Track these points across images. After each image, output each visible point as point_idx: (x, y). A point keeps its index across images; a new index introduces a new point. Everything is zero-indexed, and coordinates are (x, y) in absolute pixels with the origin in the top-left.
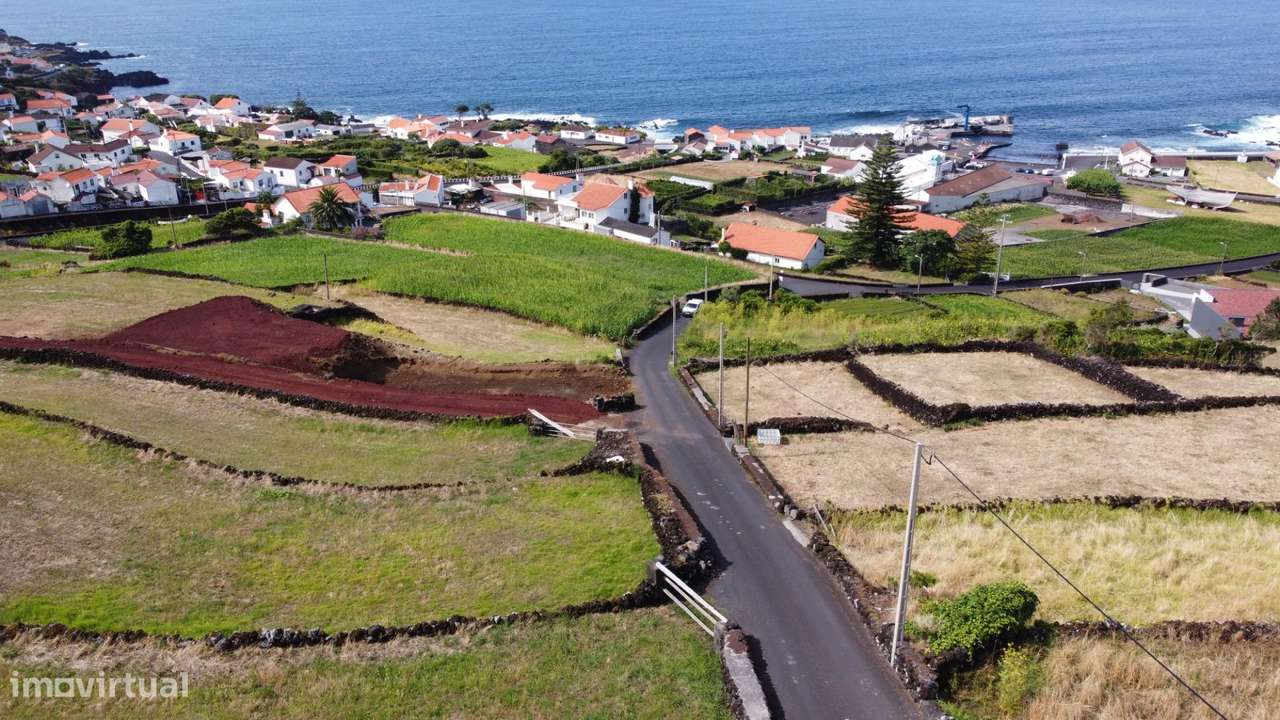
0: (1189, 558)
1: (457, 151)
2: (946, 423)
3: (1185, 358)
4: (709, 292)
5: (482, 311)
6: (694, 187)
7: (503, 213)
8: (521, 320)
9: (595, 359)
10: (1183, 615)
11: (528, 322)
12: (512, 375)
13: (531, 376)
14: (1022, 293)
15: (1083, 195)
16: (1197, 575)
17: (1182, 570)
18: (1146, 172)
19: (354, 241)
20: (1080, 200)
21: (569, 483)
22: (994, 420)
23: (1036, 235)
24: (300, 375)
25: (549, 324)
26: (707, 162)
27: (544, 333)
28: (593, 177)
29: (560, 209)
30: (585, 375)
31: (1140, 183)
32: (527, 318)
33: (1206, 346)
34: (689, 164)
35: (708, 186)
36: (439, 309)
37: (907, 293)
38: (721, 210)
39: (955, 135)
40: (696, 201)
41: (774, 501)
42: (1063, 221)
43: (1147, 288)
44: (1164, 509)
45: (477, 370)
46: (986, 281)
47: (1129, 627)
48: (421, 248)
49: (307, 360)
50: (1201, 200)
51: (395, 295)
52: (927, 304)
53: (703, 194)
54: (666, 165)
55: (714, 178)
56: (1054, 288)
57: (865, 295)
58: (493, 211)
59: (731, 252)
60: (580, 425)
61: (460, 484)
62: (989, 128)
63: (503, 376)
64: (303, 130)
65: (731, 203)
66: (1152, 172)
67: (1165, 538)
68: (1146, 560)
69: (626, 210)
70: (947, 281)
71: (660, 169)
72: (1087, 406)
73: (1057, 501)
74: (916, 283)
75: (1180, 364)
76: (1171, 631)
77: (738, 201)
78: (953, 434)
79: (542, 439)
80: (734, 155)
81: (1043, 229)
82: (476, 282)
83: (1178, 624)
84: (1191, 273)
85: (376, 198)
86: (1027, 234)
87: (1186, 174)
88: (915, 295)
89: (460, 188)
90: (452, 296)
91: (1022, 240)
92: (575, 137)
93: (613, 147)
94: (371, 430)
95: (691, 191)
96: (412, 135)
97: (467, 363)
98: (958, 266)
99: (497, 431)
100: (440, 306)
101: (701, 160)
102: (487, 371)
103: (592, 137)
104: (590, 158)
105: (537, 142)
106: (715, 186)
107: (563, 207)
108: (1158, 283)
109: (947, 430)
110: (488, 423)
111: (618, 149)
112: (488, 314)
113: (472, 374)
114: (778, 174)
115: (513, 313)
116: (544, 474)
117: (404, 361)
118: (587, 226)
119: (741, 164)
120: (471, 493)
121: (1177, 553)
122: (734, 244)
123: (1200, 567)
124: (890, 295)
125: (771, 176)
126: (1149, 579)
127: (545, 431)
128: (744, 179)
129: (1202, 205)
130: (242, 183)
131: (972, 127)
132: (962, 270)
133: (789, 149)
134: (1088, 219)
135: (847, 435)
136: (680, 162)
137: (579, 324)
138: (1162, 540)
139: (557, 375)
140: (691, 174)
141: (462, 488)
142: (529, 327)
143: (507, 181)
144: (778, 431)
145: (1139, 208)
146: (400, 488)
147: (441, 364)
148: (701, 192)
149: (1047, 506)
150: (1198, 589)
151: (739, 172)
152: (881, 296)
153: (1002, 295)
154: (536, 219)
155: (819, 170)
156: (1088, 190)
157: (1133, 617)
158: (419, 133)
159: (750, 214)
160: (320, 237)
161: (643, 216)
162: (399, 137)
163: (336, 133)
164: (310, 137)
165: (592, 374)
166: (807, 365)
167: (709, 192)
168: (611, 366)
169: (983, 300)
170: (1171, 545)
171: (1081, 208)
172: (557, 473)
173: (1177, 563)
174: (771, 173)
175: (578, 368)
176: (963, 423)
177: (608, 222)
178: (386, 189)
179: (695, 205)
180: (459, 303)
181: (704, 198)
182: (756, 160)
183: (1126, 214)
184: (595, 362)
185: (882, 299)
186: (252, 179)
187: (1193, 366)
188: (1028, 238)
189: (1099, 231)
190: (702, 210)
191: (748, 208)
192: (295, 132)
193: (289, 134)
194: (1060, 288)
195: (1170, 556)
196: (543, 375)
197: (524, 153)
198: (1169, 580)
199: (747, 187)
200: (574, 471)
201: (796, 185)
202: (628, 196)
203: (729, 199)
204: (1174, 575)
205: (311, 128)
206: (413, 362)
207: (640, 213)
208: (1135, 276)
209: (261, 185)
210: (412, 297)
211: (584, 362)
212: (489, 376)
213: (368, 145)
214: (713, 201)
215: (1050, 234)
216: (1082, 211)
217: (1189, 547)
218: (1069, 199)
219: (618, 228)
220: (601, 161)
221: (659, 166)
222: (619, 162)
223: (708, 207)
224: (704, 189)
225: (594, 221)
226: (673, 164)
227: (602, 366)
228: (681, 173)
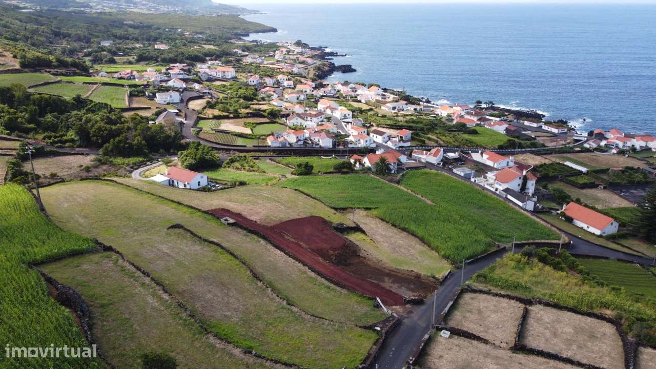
1: (463, 129)
5: (410, 236)
6: (575, 170)
7: (462, 174)
8: (424, 244)
9: (429, 275)
11: (425, 246)
12: (396, 273)
19: (387, 182)
22: (535, 354)
24: (320, 258)
25: (432, 249)
26: (597, 153)
27: (429, 252)
28: (524, 155)
29: (488, 178)
30: (423, 281)
32: (425, 244)
34: (583, 153)
35: (584, 170)
36: (395, 230)
38: (585, 186)
40: (572, 179)
41: (410, 360)
45: (385, 268)
48: (410, 192)
49: (328, 251)
51: (382, 219)
54: (569, 152)
55: (593, 165)
58: (458, 172)
59: (564, 218)
60: (394, 307)
63: (392, 273)
64: (401, 107)
65: (593, 183)
69: (519, 185)
71: (565, 155)
77: (597, 182)
78: (514, 354)
79: (376, 309)
80: (614, 151)
85: (410, 156)
89: (451, 155)
90: (402, 226)
92: (531, 125)
93: (547, 135)
94: (329, 288)
95: (573, 172)
96: (449, 115)
97: (383, 264)
99: (365, 301)
100: (396, 229)
101: (593, 152)
102: (388, 269)
103: (541, 126)
104: (528, 142)
105: (507, 128)
106: (588, 171)
110: (364, 297)
111: (553, 136)
112: (412, 237)
113: (383, 269)
114: (633, 168)
115: (422, 240)
116: (357, 326)
117: (362, 257)
118: (497, 190)
119: (617, 157)
122: (568, 213)
124: (634, 263)
125: (626, 170)
127: (378, 306)
128: (608, 170)
130: (359, 140)
133: (654, 150)
136: (578, 152)
137: (443, 253)
140: (581, 160)
141: (332, 322)
142: (425, 248)
143: (478, 152)
144: (450, 332)
146: (316, 317)
147: (374, 262)
148: (580, 173)
154: (475, 180)
158: (452, 115)
159: (602, 191)
160: (376, 177)
161: (528, 189)
162: (443, 115)
163: (415, 109)
164: (403, 110)
165: (426, 281)
167: (583, 174)
168: (434, 280)
172: (360, 327)
175: (422, 277)
176: (521, 352)
177: (507, 190)
178: (415, 153)
179: (571, 181)
180: (404, 230)
181: (578, 177)
182: (627, 156)
184: (430, 277)
185: (628, 264)
186: (363, 139)
190: (575, 185)
191: (602, 187)
192: (397, 107)
193: (394, 108)
196: (408, 276)
197: (499, 134)
200: (365, 328)
202: (522, 178)
203: (592, 180)
205: (405, 106)
206: (365, 258)
207: (527, 187)
209: (366, 142)
210: (387, 222)
211: (425, 275)
212: (388, 271)
213: (422, 122)
214: (581, 181)
219: (510, 195)
220: (534, 145)
221: (564, 153)
222: (545, 146)
223: (577, 183)
224: (582, 172)
225: (501, 187)
226: (573, 152)
227: (431, 279)
228: (576, 159)
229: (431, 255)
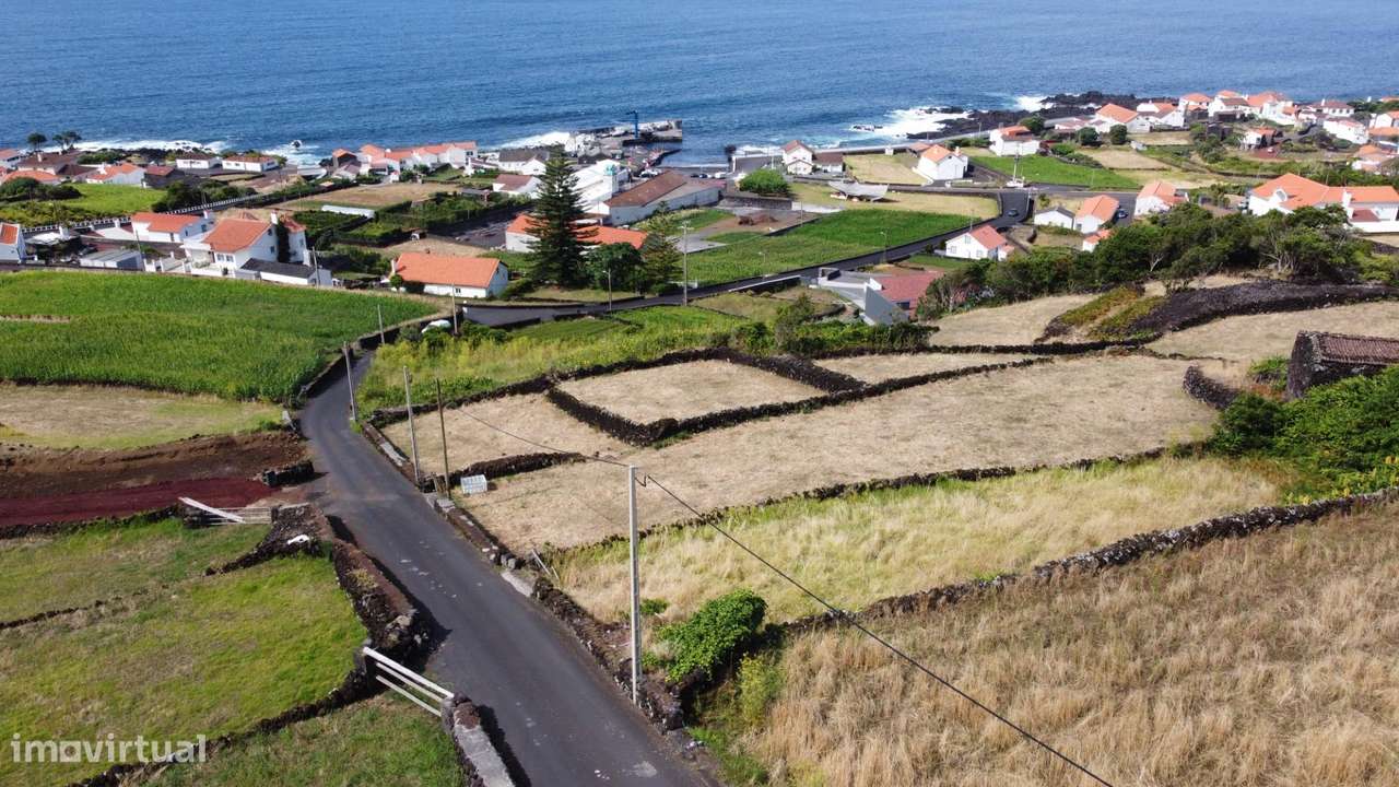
0: (893, 536)
1: (36, 192)
2: (655, 440)
3: (865, 345)
4: (385, 334)
5: (99, 388)
6: (351, 216)
7: (112, 264)
8: (155, 393)
9: (257, 427)
10: (895, 591)
11: (165, 394)
12: (151, 460)
13: (177, 458)
14: (712, 300)
15: (756, 196)
16: (901, 550)
17: (888, 549)
18: (809, 170)
20: (753, 201)
21: (245, 576)
22: (701, 430)
23: (716, 239)
25: (193, 393)
26: (364, 187)
27: (187, 404)
28: (226, 213)
29: (188, 254)
30: (248, 447)
31: (804, 180)
32: (162, 389)
33: (881, 332)
34: (342, 191)
35: (368, 213)
36: (38, 391)
37: (600, 311)
38: (386, 240)
39: (626, 144)
40: (356, 231)
41: (488, 555)
42: (741, 223)
43: (824, 282)
44: (865, 493)
45: (102, 461)
46: (675, 291)
47: (850, 613)
50: (859, 194)
52: (621, 321)
53: (364, 223)
54: (314, 193)
55: (374, 205)
56: (741, 291)
57: (557, 318)
58: (97, 263)
59: (405, 286)
60: (248, 507)
61: (99, 603)
62: (660, 134)
63: (139, 463)
65: (398, 231)
66: (815, 170)
67: (869, 521)
68: (856, 546)
69: (272, 249)
70: (637, 294)
71: (309, 198)
72: (785, 404)
73: (770, 502)
74: (607, 299)
75: (861, 352)
76: (887, 609)
77: (405, 229)
78: (663, 451)
79: (203, 530)
80: (394, 177)
81: (723, 233)
82: (85, 352)
83: (891, 600)
84: (860, 264)
86: (708, 240)
87: (844, 169)
88: (609, 312)
89: (48, 238)
90: (55, 374)
91: (705, 245)
92: (194, 166)
93: (246, 176)
95: (349, 220)
97: (89, 453)
98: (647, 278)
99: (142, 531)
100: (39, 387)
101: (356, 185)
102: (117, 460)
103: (219, 166)
104: (219, 191)
105: (145, 174)
106: (376, 213)
107: (192, 251)
108: (832, 277)
109: (658, 448)
110: (127, 524)
111: (253, 178)
112: (109, 389)
113: (97, 467)
114: (446, 195)
115: (143, 385)
116: (210, 572)
118: (226, 272)
119: (402, 185)
120: (115, 612)
121: (882, 533)
122: (408, 276)
123: (903, 543)
124: (583, 316)
125: (439, 198)
126: (862, 563)
127: (205, 520)
128: (409, 204)
129: (861, 198)
131: (643, 134)
132: (652, 282)
133: (455, 166)
134: (763, 220)
135: (558, 469)
136: (330, 189)
137: (231, 388)
138: (867, 523)
139: (211, 451)
140: (346, 201)
141: (103, 609)
142: (168, 399)
143: (112, 225)
144: (483, 476)
145: (808, 205)
147: (51, 461)
148: (361, 221)
149: (762, 509)
150: (905, 564)
151: (401, 195)
152: (574, 317)
153: (692, 304)
154: (158, 268)
155: (491, 188)
156: (759, 190)
157: (852, 603)
159: (421, 242)
161: (295, 254)
165: (255, 445)
166: (506, 400)
167: (371, 220)
168: (278, 433)
169: (675, 310)
170: (875, 526)
171: (756, 209)
172: (227, 569)
173: (883, 543)
174: (439, 195)
175: (236, 439)
176: (672, 439)
177: (252, 264)
179: (356, 236)
180: (66, 382)
181: (365, 228)
182: (420, 181)
183: (797, 212)
184: (259, 430)
185: (575, 321)
187: (873, 352)
188: (710, 243)
189: (773, 231)
190: (365, 241)
191: (418, 236)
194: (745, 290)
195: (876, 538)
196: (193, 455)
197: (131, 190)
198: (879, 560)
199: (414, 213)
200: (248, 562)
201: (469, 206)
202: (273, 231)
203: (395, 227)
204: (882, 555)
207: (290, 251)
208: (812, 271)
211: (244, 432)
212: (121, 465)
214: (377, 231)
215: (730, 237)
216: (756, 213)
217: (891, 526)
218: (743, 201)
219: (267, 270)
220: (233, 193)
221: (306, 195)
222: (256, 193)
223: (371, 238)
224: (364, 217)
225: (234, 265)
226: (323, 192)
227: (266, 433)
228: (334, 200)
229: (199, 405)
